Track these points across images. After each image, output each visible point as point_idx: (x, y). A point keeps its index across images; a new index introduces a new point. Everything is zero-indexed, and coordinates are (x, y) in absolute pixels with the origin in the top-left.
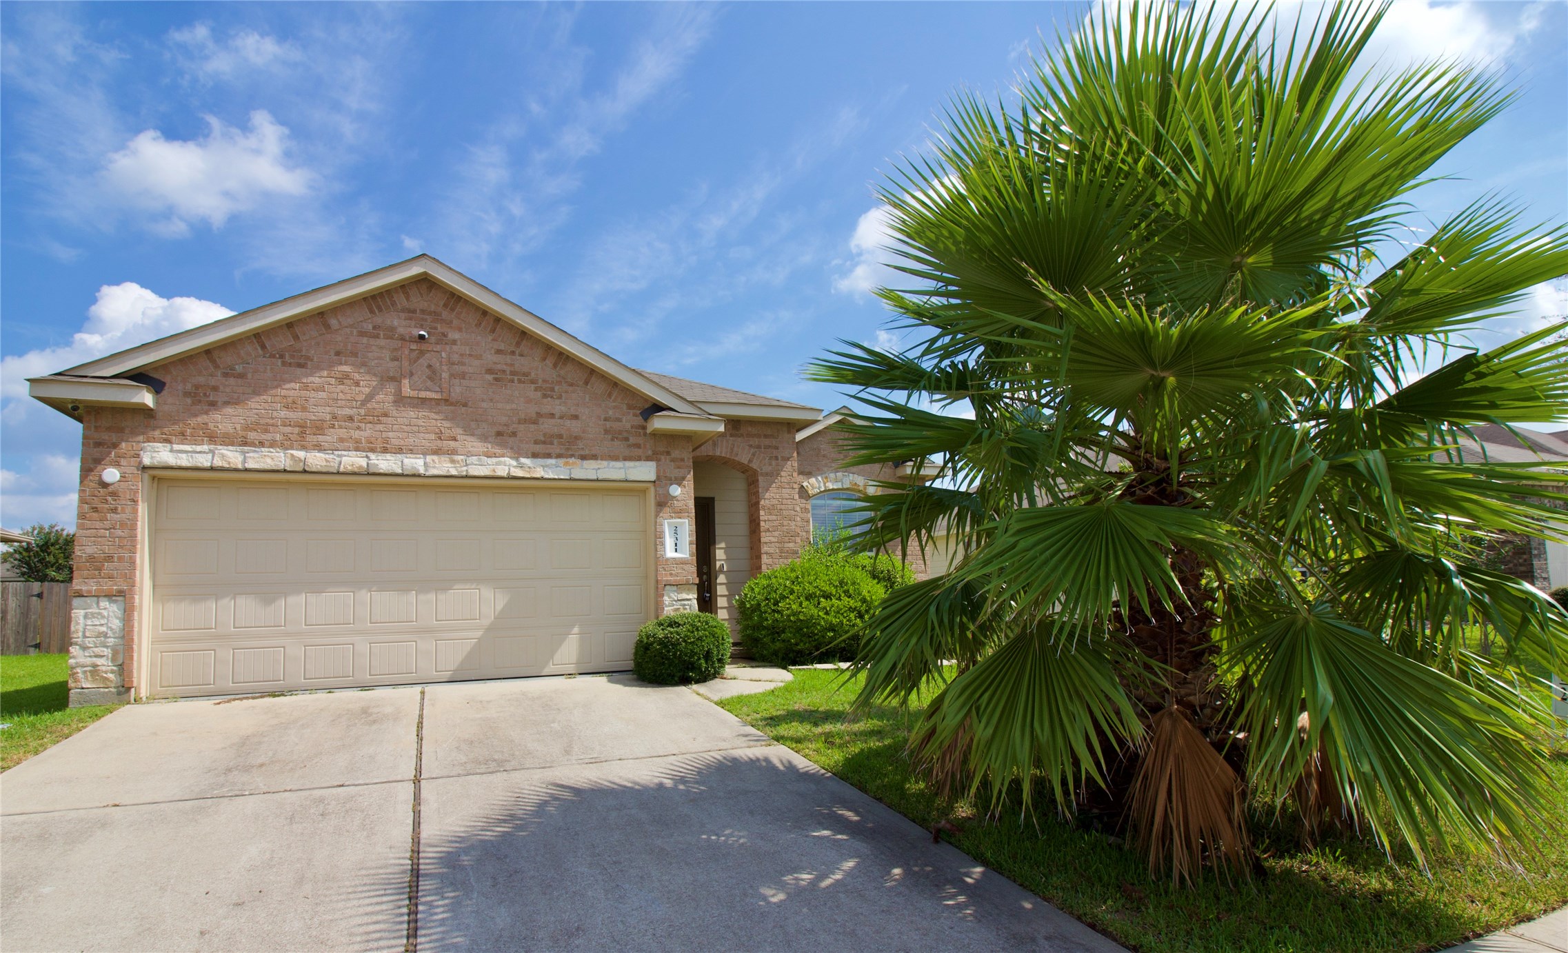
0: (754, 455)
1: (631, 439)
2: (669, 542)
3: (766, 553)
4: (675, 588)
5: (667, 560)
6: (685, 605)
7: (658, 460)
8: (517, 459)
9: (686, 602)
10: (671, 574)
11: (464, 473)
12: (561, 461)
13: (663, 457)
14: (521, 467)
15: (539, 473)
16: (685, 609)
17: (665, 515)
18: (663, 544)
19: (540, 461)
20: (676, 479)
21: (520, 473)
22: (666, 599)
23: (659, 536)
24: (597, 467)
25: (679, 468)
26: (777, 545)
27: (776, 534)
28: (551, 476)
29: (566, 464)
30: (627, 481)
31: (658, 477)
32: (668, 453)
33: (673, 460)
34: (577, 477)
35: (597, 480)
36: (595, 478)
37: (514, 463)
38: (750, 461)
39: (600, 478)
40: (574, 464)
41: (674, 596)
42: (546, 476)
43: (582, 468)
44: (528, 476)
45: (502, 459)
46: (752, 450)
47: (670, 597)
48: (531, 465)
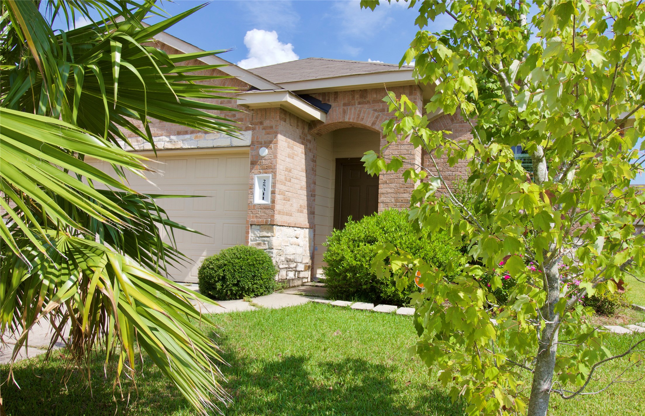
0: (377, 118)
1: (237, 115)
2: (258, 191)
3: (383, 202)
4: (258, 227)
5: (255, 205)
6: (264, 241)
7: (253, 129)
8: (168, 136)
9: (266, 239)
10: (257, 217)
11: (142, 148)
12: (193, 136)
13: (257, 127)
14: (170, 141)
15: (180, 145)
16: (265, 244)
17: (256, 171)
18: (253, 194)
19: (181, 137)
20: (265, 143)
21: (169, 146)
22: (251, 235)
23: (251, 187)
24: (213, 138)
25: (268, 134)
26: (393, 195)
27: (393, 185)
28: (186, 146)
29: (196, 137)
30: (232, 147)
31: (253, 143)
32: (261, 123)
33: (264, 129)
34: (201, 146)
35: (213, 148)
36: (211, 146)
37: (167, 139)
38: (374, 124)
39: (215, 146)
40: (200, 137)
41: (258, 233)
42: (184, 147)
43: (205, 139)
44: (174, 147)
45: (161, 137)
46: (376, 114)
47: (255, 234)
48: (176, 140)
